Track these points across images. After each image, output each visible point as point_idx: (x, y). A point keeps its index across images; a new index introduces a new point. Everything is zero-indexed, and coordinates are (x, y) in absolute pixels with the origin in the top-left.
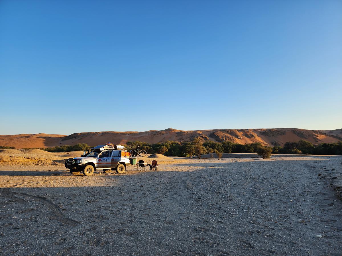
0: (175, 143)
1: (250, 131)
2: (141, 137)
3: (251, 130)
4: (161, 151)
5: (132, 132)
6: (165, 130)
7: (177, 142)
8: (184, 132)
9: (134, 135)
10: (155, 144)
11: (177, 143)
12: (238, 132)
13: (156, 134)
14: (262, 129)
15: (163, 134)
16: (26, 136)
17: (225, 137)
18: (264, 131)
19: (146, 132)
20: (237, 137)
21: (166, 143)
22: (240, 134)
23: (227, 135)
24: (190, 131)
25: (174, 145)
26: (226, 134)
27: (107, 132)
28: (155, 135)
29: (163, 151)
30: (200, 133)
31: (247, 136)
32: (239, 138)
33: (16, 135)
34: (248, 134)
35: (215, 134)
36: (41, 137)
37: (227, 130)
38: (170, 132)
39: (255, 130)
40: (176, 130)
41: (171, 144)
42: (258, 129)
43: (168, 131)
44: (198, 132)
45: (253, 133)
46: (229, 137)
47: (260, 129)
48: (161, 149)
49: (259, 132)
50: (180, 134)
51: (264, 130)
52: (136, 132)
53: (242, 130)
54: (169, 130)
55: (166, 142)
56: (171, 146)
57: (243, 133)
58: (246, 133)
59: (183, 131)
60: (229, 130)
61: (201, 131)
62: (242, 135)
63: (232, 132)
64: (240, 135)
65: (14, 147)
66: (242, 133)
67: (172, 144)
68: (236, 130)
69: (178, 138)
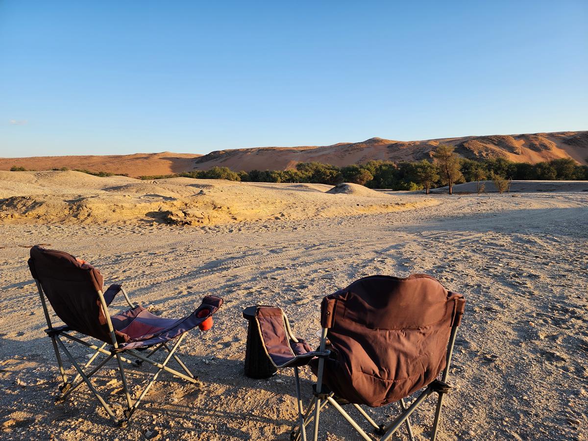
0: (385, 165)
1: (540, 137)
2: (323, 155)
3: (543, 135)
4: (358, 180)
5: (306, 147)
6: (365, 142)
7: (388, 162)
8: (402, 144)
9: (311, 152)
10: (347, 168)
11: (390, 165)
12: (514, 141)
13: (350, 149)
14: (566, 133)
15: (362, 149)
16: (144, 156)
17: (486, 151)
18: (573, 136)
19: (331, 147)
20: (512, 150)
21: (367, 165)
22: (518, 144)
23: (491, 146)
24: (414, 143)
25: (384, 168)
26: (488, 146)
27: (265, 148)
28: (347, 151)
29: (362, 180)
30: (434, 144)
31: (533, 147)
32: (515, 153)
33: (129, 155)
34: (537, 143)
35: (466, 145)
36: (165, 158)
37: (491, 136)
38: (376, 144)
39: (551, 136)
40: (386, 141)
41: (378, 167)
42: (558, 133)
43: (371, 143)
44: (430, 143)
45: (547, 142)
46: (493, 152)
47: (563, 133)
48: (358, 176)
49: (561, 138)
50: (395, 147)
51: (572, 134)
52: (314, 147)
53: (523, 135)
54: (373, 142)
55: (369, 163)
56: (377, 170)
57: (524, 142)
58: (531, 141)
59: (400, 142)
60: (496, 136)
61: (436, 140)
62: (523, 145)
63: (501, 141)
64: (517, 146)
65: (127, 174)
66: (522, 142)
67: (381, 167)
68: (510, 136)
69: (392, 155)
